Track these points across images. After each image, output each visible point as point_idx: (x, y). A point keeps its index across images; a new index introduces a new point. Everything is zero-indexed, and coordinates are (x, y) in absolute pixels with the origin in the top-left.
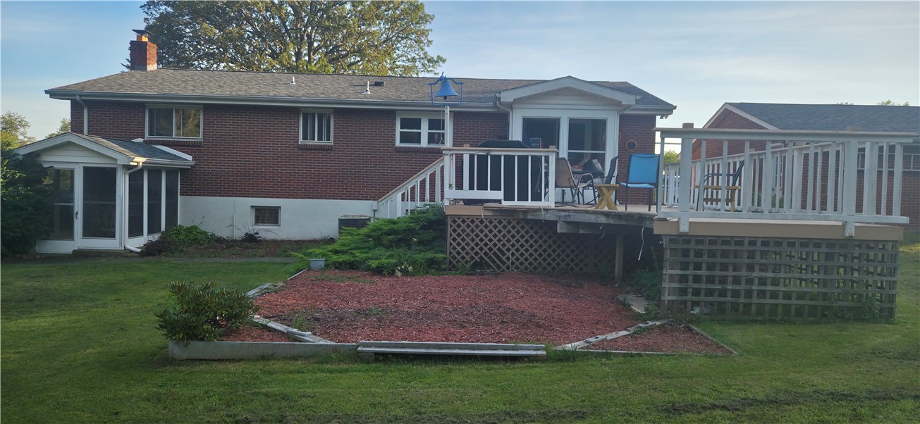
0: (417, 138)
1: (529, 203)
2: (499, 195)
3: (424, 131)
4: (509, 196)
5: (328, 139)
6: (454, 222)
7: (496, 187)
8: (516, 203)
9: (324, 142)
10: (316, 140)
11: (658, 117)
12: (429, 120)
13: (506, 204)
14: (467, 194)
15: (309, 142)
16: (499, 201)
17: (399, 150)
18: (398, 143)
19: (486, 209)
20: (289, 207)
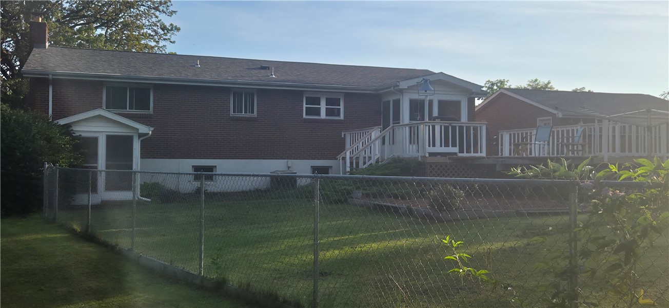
0: (317, 112)
1: (472, 154)
2: (456, 150)
3: (323, 107)
4: (461, 151)
5: (253, 112)
6: (431, 167)
7: (454, 145)
8: (465, 155)
9: (248, 115)
10: (243, 113)
11: (476, 99)
12: (326, 98)
13: (460, 155)
14: (438, 149)
15: (238, 115)
16: (455, 154)
17: (306, 121)
18: (304, 116)
19: (449, 159)
20: (223, 165)
